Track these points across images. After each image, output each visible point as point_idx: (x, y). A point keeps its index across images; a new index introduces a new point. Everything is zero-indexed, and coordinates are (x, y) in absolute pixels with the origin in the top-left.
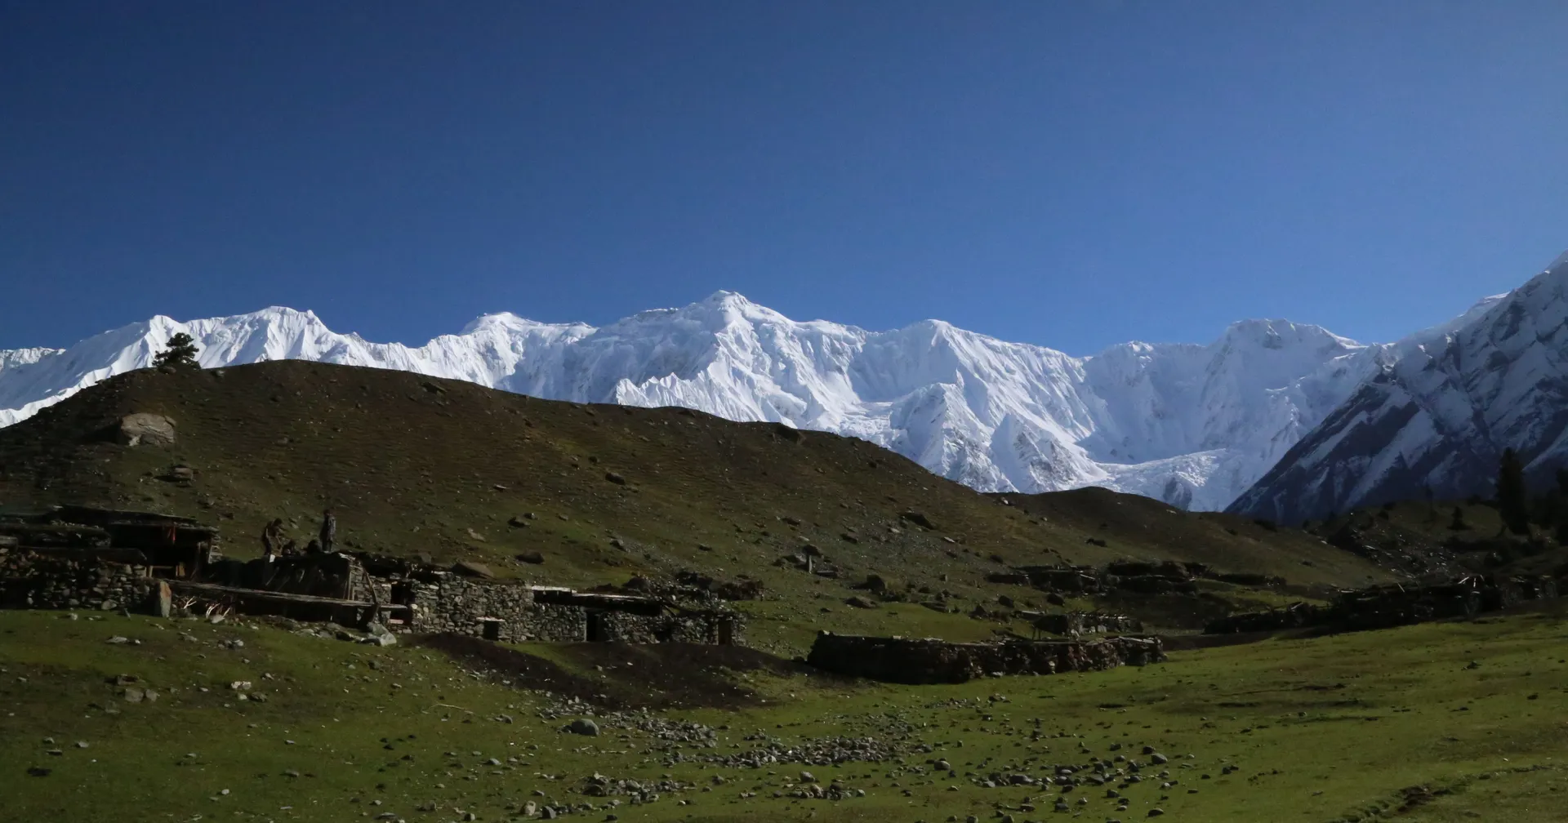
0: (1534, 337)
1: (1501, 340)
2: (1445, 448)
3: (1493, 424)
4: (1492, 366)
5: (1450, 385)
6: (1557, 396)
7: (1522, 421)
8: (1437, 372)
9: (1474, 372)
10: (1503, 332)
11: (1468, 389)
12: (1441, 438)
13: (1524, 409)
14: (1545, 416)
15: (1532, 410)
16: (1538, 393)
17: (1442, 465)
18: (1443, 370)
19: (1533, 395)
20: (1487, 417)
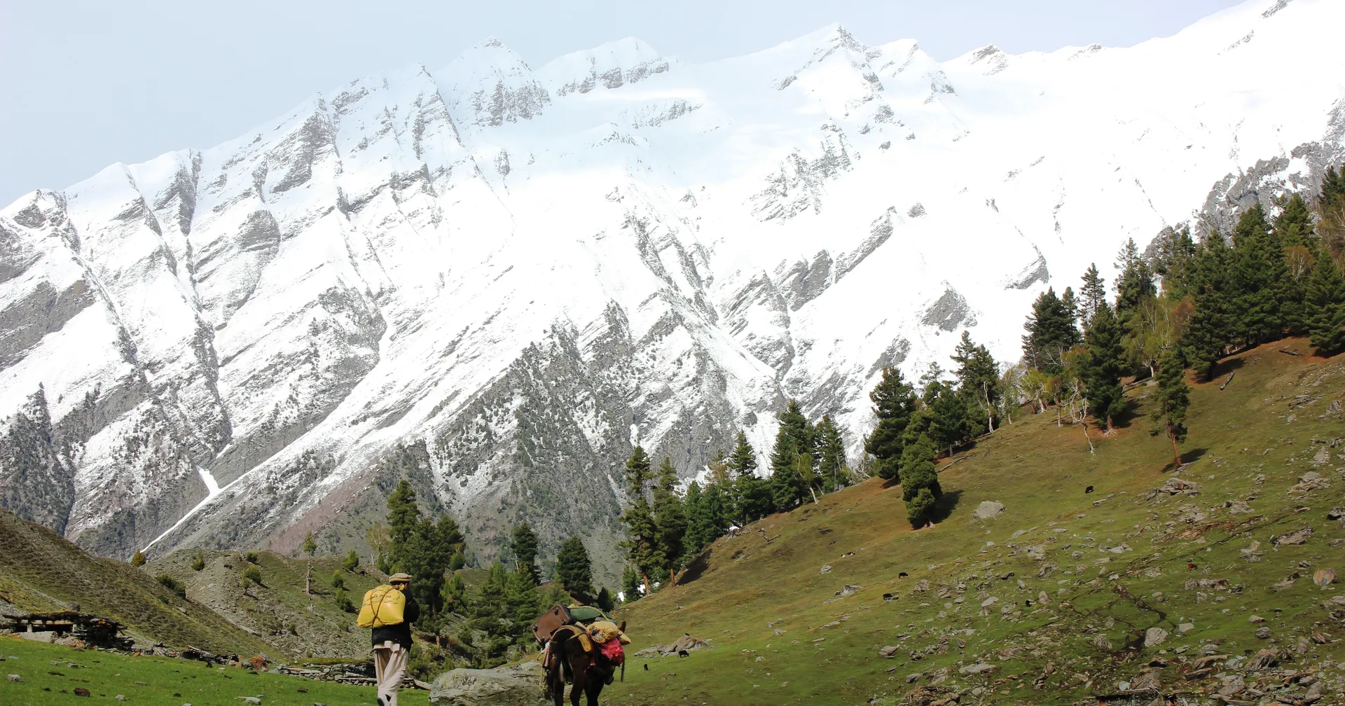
0: (333, 201)
1: (277, 190)
2: (131, 391)
3: (228, 360)
4: (246, 242)
5: (164, 260)
6: (351, 328)
7: (282, 363)
8: (141, 225)
9: (215, 243)
10: (276, 176)
11: (196, 277)
12: (127, 369)
13: (291, 341)
14: (323, 362)
15: (303, 346)
16: (320, 314)
17: (117, 426)
18: (156, 228)
19: (307, 319)
20: (222, 344)
